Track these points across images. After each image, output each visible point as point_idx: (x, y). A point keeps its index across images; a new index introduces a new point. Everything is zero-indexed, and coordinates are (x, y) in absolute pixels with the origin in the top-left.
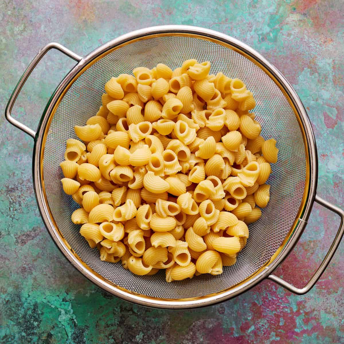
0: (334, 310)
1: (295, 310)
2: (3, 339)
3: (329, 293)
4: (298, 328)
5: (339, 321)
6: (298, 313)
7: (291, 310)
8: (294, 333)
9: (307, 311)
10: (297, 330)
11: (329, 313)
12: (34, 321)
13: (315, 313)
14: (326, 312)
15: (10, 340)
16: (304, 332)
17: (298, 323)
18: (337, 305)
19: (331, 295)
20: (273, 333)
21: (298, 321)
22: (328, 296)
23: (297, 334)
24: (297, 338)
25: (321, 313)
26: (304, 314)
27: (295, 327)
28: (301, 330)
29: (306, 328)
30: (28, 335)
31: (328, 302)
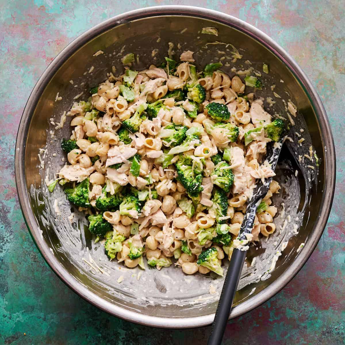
0: (295, 307)
1: (269, 307)
2: (77, 323)
3: (292, 296)
4: (271, 319)
5: (298, 314)
6: (271, 309)
7: (267, 307)
8: (268, 322)
9: (277, 308)
10: (271, 320)
11: (292, 309)
12: (98, 311)
13: (283, 309)
14: (290, 309)
15: (81, 323)
16: (275, 321)
17: (271, 316)
18: (297, 303)
19: (293, 297)
20: (255, 322)
21: (271, 314)
22: (291, 298)
23: (270, 322)
24: (270, 325)
25: (287, 309)
26: (275, 310)
27: (269, 317)
28: (273, 320)
29: (276, 319)
30: (94, 320)
31: (291, 301)
